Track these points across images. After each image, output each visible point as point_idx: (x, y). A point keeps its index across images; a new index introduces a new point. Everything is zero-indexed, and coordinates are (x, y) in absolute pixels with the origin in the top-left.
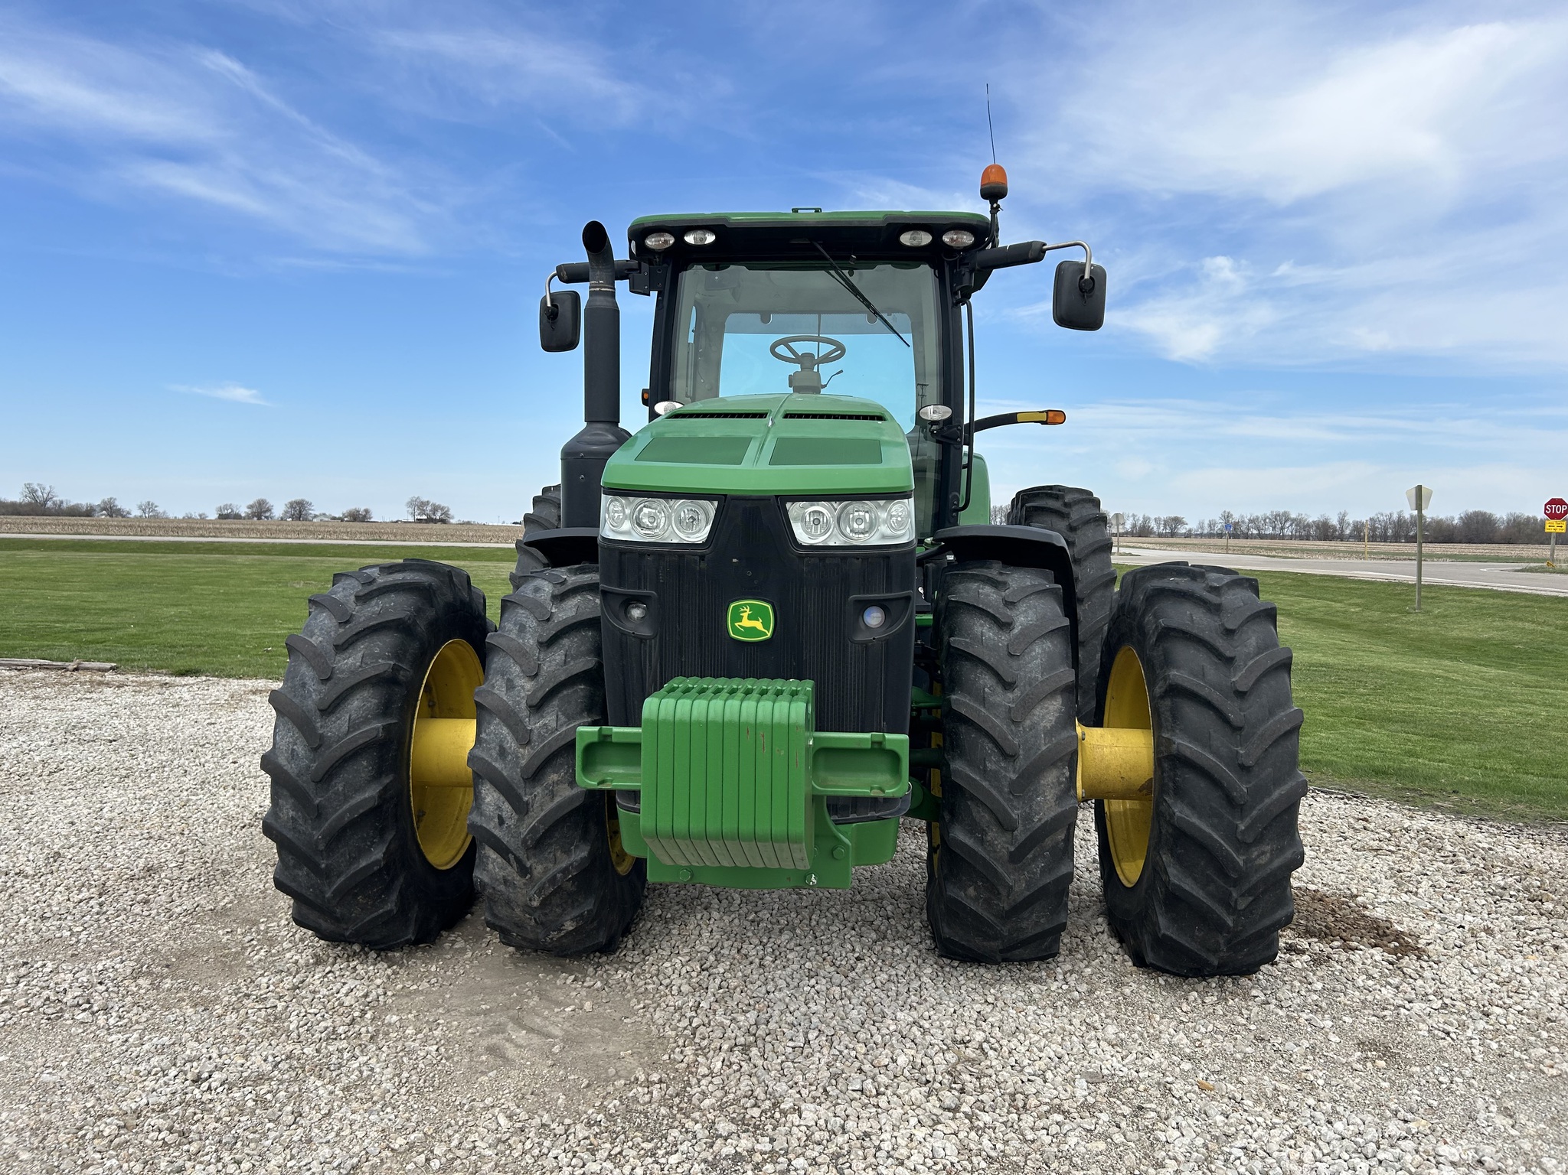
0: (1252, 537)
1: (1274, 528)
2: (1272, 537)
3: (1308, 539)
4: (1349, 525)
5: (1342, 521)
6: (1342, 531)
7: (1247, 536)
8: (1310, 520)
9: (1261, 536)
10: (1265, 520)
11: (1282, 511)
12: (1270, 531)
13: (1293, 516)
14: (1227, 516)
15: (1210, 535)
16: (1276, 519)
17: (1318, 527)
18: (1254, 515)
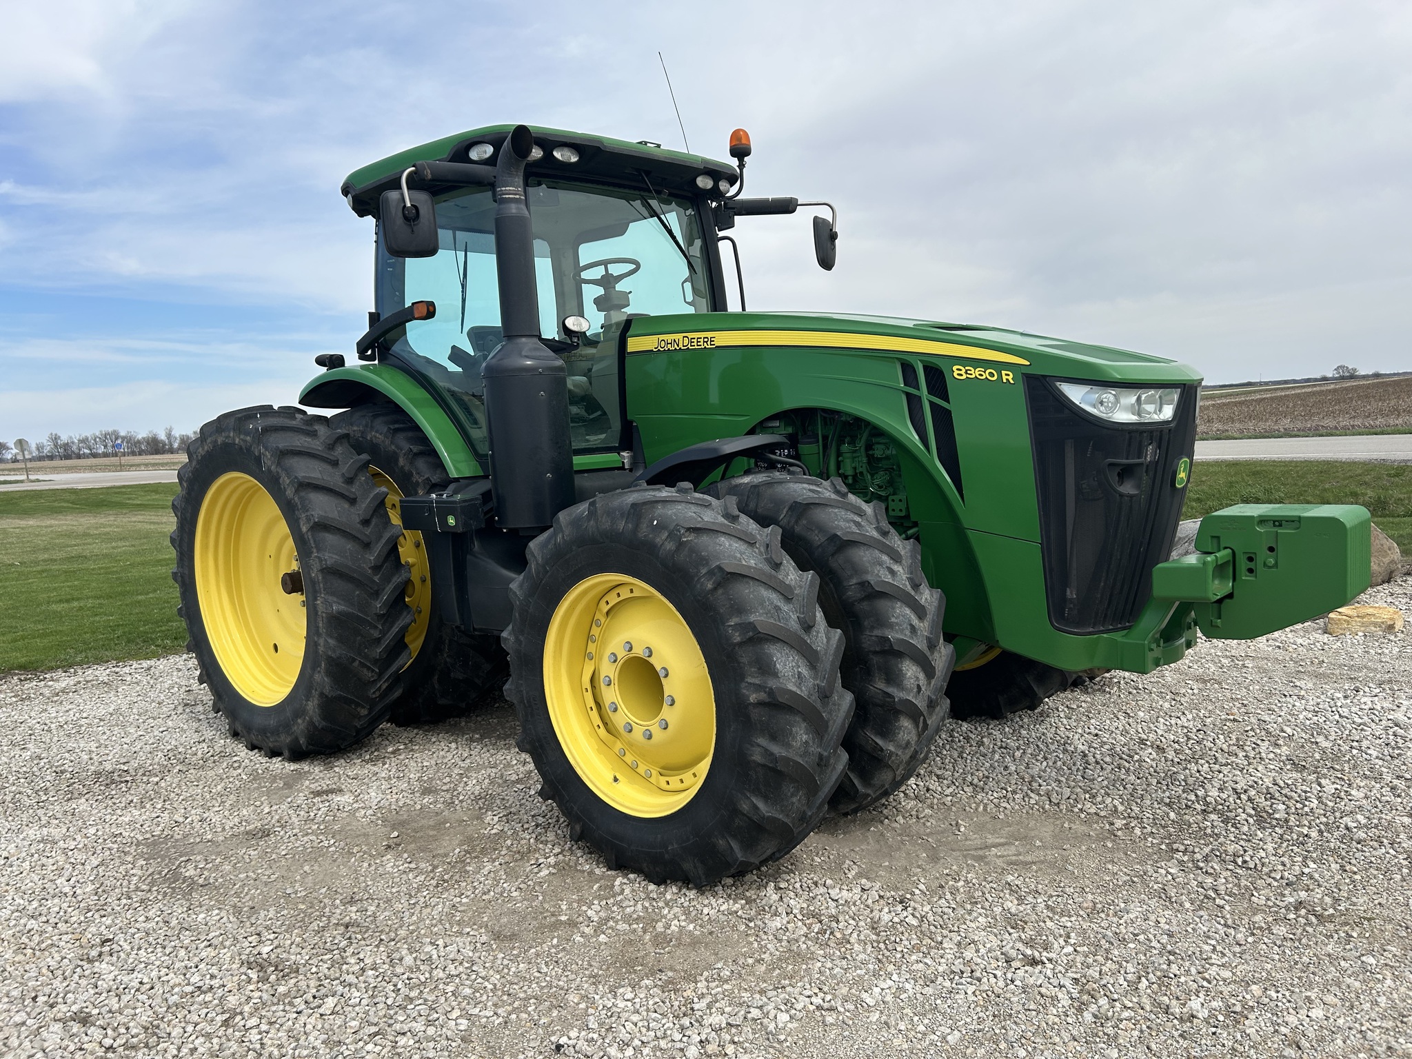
0: (85, 456)
1: (105, 447)
2: (105, 455)
3: (140, 455)
4: (176, 439)
5: (169, 435)
6: (171, 444)
7: (79, 457)
8: (140, 437)
9: (95, 455)
10: (95, 440)
11: (110, 430)
12: (101, 450)
13: (123, 433)
14: (55, 439)
15: (40, 459)
16: (106, 438)
17: (148, 443)
18: (83, 436)
